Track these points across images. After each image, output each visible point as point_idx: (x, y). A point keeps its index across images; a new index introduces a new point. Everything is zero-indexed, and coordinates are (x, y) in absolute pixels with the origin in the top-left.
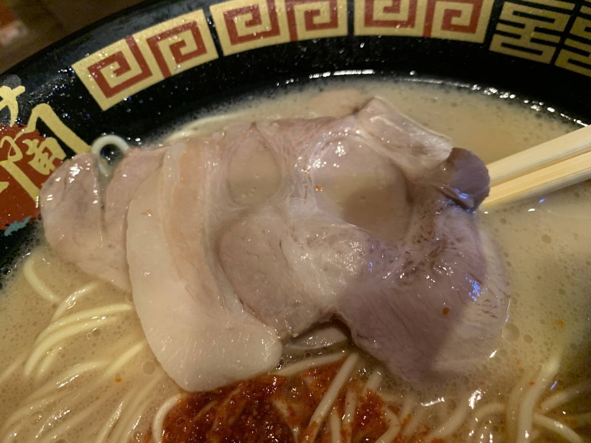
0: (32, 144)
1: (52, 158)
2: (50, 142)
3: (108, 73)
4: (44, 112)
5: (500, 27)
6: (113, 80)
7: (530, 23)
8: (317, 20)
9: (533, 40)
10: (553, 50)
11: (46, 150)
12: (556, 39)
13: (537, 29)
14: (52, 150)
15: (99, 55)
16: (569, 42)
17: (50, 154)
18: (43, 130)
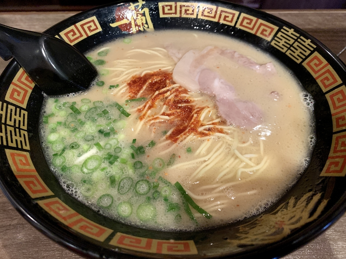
0: (140, 16)
1: (142, 22)
2: (144, 18)
3: (166, 9)
4: (146, 10)
5: (276, 38)
6: (166, 11)
7: (284, 40)
8: (227, 19)
9: (283, 45)
10: (287, 49)
11: (142, 19)
12: (289, 46)
13: (285, 42)
14: (143, 20)
15: (167, 3)
16: (292, 48)
17: (142, 21)
18: (144, 15)
